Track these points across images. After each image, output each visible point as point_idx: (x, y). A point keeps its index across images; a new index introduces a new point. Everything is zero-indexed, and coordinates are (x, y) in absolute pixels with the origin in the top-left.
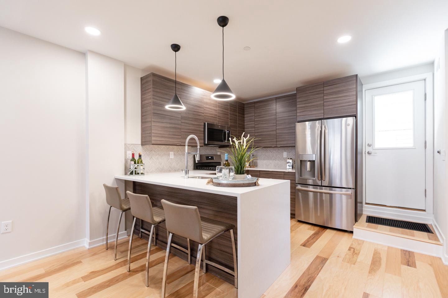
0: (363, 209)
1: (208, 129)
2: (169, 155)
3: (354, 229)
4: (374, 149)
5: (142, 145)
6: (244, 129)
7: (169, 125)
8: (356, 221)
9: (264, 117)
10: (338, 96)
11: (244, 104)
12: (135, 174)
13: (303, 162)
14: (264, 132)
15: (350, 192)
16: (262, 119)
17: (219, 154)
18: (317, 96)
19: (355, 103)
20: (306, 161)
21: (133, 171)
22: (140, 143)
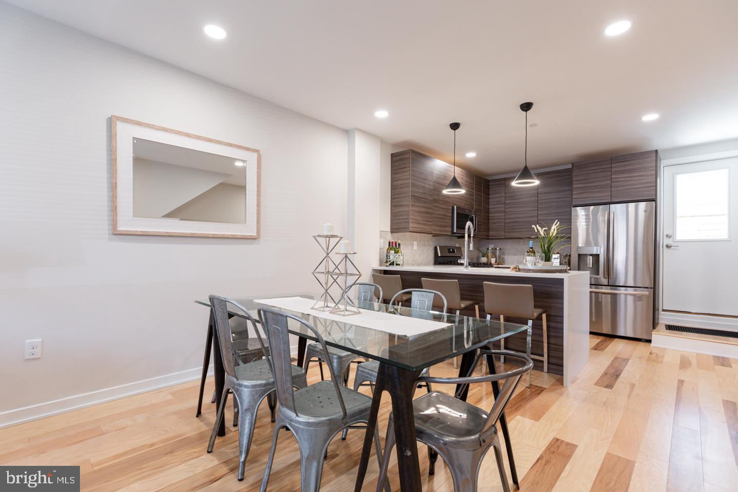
0: (660, 317)
1: (457, 213)
2: (413, 245)
3: (653, 335)
4: (675, 241)
5: (392, 232)
6: (489, 213)
7: (423, 210)
8: (654, 328)
9: (520, 199)
10: (631, 175)
11: (489, 181)
12: (397, 265)
13: (582, 257)
14: (518, 218)
15: (646, 292)
16: (516, 201)
17: (457, 245)
18: (601, 174)
19: (654, 184)
20: (587, 255)
21: (393, 262)
22: (389, 229)
